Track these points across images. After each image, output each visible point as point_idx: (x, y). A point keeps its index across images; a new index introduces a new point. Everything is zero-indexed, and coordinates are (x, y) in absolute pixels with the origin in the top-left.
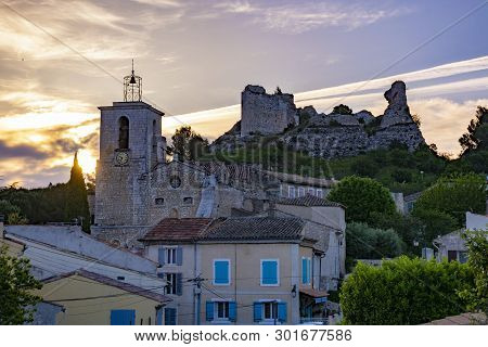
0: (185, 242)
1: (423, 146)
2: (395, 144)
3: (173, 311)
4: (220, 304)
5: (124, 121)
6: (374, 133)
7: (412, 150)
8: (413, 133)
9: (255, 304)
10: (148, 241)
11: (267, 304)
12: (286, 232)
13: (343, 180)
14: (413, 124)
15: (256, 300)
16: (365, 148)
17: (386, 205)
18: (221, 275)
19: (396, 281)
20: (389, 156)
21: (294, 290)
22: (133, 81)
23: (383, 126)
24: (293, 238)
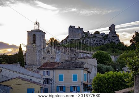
0: (50, 69)
1: (120, 43)
2: (112, 42)
3: (47, 89)
4: (61, 87)
5: (34, 35)
6: (106, 39)
7: (117, 44)
8: (117, 39)
9: (71, 87)
10: (40, 69)
11: (74, 87)
12: (79, 66)
13: (97, 52)
14: (117, 37)
15: (71, 86)
16: (103, 43)
17: (109, 59)
18: (61, 79)
20: (110, 46)
21: (82, 83)
22: (37, 24)
23: (108, 37)
24: (82, 68)
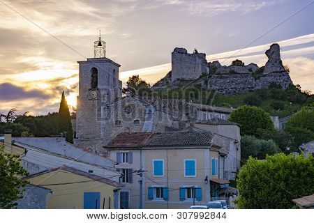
0: (134, 148)
1: (292, 86)
2: (273, 85)
3: (127, 193)
4: (158, 189)
5: (95, 70)
6: (259, 78)
7: (284, 88)
8: (285, 78)
9: (181, 188)
10: (110, 148)
11: (189, 189)
12: (200, 141)
13: (239, 108)
14: (284, 72)
15: (181, 186)
16: (253, 88)
17: (267, 124)
18: (158, 170)
19: (276, 170)
20: (269, 93)
21: (206, 180)
22: (100, 44)
23: (265, 74)
24: (205, 145)
